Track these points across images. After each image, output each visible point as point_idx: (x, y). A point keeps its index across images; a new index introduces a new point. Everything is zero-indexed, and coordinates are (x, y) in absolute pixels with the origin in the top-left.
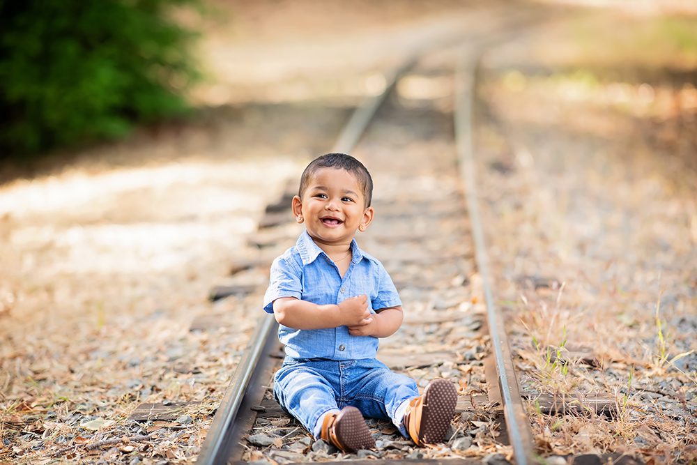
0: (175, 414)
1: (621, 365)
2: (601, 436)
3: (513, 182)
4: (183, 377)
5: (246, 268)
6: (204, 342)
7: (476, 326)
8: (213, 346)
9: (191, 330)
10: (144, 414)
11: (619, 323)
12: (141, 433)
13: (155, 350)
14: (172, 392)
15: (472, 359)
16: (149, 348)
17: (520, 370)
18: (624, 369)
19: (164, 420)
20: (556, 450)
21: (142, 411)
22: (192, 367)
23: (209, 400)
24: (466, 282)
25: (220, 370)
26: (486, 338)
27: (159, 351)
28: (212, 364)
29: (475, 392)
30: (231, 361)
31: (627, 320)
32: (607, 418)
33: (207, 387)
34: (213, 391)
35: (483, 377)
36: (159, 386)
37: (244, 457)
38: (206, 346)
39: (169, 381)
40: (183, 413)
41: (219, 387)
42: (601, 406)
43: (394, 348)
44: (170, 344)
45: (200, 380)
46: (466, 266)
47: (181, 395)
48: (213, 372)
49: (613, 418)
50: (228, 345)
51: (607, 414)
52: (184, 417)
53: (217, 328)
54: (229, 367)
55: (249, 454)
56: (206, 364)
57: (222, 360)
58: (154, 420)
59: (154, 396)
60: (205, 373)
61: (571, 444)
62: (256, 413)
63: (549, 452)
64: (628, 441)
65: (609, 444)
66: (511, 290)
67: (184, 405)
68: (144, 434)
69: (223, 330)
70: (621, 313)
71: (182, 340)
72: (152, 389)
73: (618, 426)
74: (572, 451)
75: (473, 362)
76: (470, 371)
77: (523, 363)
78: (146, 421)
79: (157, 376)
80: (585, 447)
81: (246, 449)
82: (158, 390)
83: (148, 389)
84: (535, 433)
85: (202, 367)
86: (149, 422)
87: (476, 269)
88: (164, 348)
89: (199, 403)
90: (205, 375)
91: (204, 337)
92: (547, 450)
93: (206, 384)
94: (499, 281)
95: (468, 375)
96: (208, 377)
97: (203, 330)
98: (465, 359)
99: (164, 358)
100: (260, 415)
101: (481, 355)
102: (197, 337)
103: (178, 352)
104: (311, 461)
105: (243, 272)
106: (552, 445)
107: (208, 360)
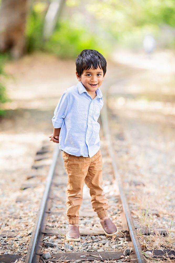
0: (15, 235)
1: (167, 216)
2: (162, 243)
3: (124, 143)
4: (16, 220)
5: (32, 177)
6: (22, 207)
7: (116, 201)
8: (25, 208)
9: (16, 202)
10: (4, 235)
11: (165, 199)
12: (4, 242)
13: (4, 209)
14: (13, 226)
15: (116, 213)
16: (2, 209)
17: (133, 218)
18: (168, 217)
19: (12, 237)
20: (148, 248)
21: (4, 233)
22: (19, 217)
23: (27, 229)
24: (111, 184)
25: (29, 217)
26: (120, 205)
27: (6, 210)
28: (26, 215)
29: (118, 226)
30: (32, 214)
31: (168, 198)
32: (164, 236)
33: (25, 224)
34: (27, 226)
35: (120, 220)
36: (8, 223)
37: (41, 251)
38: (23, 208)
39: (11, 222)
40: (18, 234)
41: (29, 224)
42: (162, 232)
43: (88, 209)
44: (9, 207)
45: (23, 221)
46: (111, 176)
47: (16, 227)
48: (26, 218)
49: (166, 236)
50: (30, 208)
51: (164, 234)
52: (19, 236)
53: (26, 201)
54: (32, 217)
55: (43, 250)
56: (24, 215)
57: (29, 214)
58: (8, 237)
59: (7, 227)
60: (24, 219)
61: (153, 246)
62: (43, 234)
63: (145, 249)
64: (172, 245)
65: (165, 246)
66: (127, 187)
67: (18, 231)
68: (6, 242)
69: (28, 202)
70: (166, 195)
71: (14, 205)
72: (5, 225)
73: (168, 239)
74: (153, 249)
75: (117, 215)
76: (116, 218)
77: (134, 215)
78: (5, 237)
79: (7, 220)
80: (157, 247)
81: (42, 248)
82: (8, 225)
83: (4, 225)
84: (140, 242)
85: (23, 217)
86: (7, 238)
87: (114, 178)
88: (7, 209)
89: (23, 230)
90: (24, 220)
91: (22, 204)
92: (145, 248)
93: (25, 223)
94: (123, 183)
95: (115, 219)
96: (25, 220)
97: (21, 202)
98: (114, 214)
99: (8, 212)
100: (45, 235)
101: (119, 212)
102: (19, 205)
103: (13, 210)
104: (64, 252)
105: (31, 178)
106: (146, 246)
107: (24, 214)
